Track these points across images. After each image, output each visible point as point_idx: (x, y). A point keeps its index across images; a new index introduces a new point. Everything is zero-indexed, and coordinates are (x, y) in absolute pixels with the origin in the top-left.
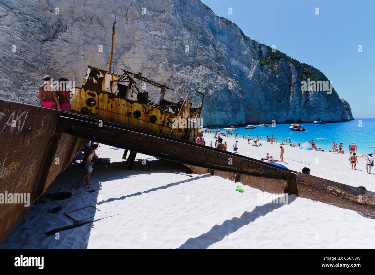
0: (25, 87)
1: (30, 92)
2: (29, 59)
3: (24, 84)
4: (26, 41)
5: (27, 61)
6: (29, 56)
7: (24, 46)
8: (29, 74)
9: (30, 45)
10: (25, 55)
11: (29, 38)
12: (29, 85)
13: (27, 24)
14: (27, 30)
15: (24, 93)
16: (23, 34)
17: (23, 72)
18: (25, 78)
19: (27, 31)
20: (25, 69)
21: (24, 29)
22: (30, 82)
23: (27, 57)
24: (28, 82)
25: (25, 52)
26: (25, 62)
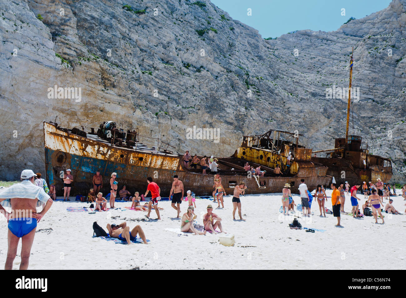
0: (374, 136)
1: (379, 142)
2: (379, 96)
3: (373, 132)
4: (375, 72)
5: (376, 99)
6: (379, 90)
7: (373, 80)
8: (379, 117)
9: (380, 75)
10: (375, 91)
11: (379, 67)
12: (379, 132)
13: (377, 48)
14: (375, 56)
15: (372, 144)
16: (372, 64)
17: (372, 116)
18: (374, 124)
19: (376, 58)
20: (373, 110)
21: (373, 57)
22: (379, 127)
23: (376, 94)
24: (378, 128)
25: (375, 88)
26: (374, 101)
